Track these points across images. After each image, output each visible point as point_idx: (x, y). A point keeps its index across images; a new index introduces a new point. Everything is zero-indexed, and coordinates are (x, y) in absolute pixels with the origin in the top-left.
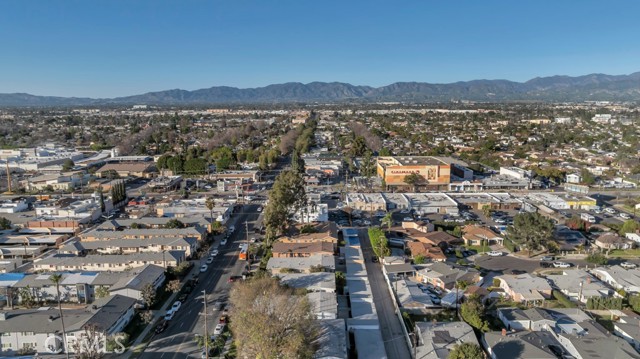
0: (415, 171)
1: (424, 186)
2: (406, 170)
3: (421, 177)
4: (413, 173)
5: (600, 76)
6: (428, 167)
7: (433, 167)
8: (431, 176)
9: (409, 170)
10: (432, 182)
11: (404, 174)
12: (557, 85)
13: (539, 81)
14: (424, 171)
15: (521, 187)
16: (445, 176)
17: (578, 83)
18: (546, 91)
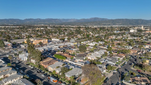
0: (40, 41)
1: (43, 45)
2: (38, 41)
3: (42, 43)
4: (40, 42)
5: (40, 19)
6: (43, 40)
7: (44, 40)
8: (44, 42)
9: (39, 41)
10: (44, 43)
11: (38, 42)
12: (31, 21)
13: (27, 20)
14: (42, 41)
15: (60, 42)
16: (47, 42)
17: (35, 20)
18: (29, 22)
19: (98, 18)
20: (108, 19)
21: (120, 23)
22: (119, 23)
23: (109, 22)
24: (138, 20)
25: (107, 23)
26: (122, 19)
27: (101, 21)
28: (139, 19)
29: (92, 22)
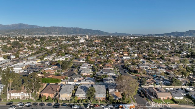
19: (24, 25)
20: (39, 27)
21: (57, 32)
22: (55, 31)
23: (43, 31)
24: (75, 29)
25: (39, 31)
26: (58, 27)
27: (31, 29)
28: (77, 28)
29: (17, 30)
